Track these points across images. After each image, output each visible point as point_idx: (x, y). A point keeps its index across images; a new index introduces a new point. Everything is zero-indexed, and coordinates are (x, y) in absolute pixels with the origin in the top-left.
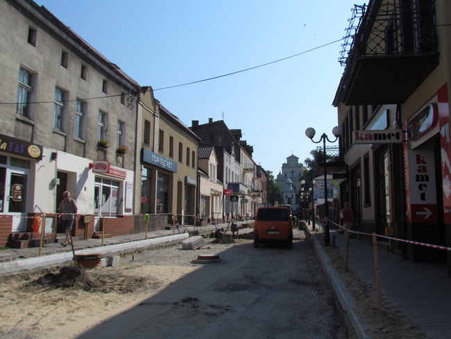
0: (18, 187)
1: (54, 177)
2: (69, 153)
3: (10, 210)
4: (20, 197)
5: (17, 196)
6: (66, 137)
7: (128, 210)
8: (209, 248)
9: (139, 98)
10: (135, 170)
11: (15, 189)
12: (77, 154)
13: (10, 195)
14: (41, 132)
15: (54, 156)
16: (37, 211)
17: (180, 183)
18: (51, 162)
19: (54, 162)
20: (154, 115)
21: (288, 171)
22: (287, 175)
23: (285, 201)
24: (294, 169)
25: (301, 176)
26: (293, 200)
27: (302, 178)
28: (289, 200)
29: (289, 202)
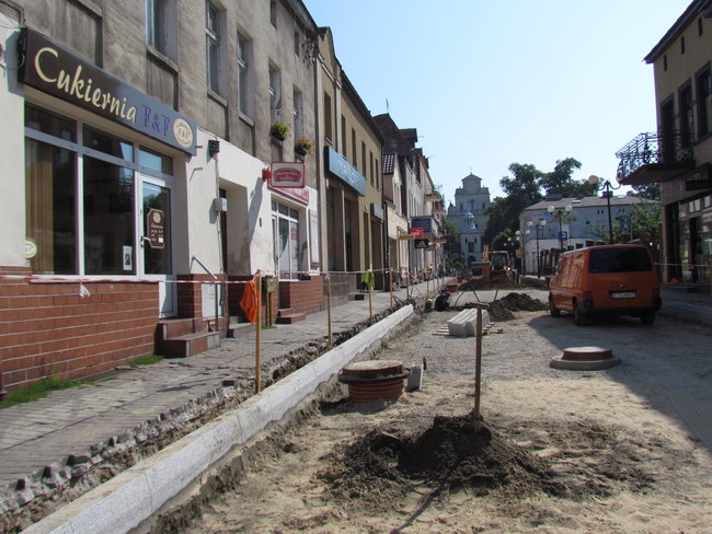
0: (157, 218)
1: (215, 197)
2: (233, 144)
3: (148, 271)
4: (161, 240)
5: (157, 237)
6: (226, 109)
7: (314, 266)
8: (500, 332)
9: (316, 47)
10: (318, 188)
11: (152, 220)
12: (244, 148)
13: (145, 235)
14: (189, 90)
15: (213, 149)
16: (196, 269)
17: (365, 215)
18: (208, 161)
19: (212, 160)
20: (335, 86)
21: (465, 200)
22: (465, 207)
23: (465, 247)
24: (474, 197)
25: (486, 207)
26: (477, 246)
27: (490, 210)
28: (471, 247)
29: (471, 250)
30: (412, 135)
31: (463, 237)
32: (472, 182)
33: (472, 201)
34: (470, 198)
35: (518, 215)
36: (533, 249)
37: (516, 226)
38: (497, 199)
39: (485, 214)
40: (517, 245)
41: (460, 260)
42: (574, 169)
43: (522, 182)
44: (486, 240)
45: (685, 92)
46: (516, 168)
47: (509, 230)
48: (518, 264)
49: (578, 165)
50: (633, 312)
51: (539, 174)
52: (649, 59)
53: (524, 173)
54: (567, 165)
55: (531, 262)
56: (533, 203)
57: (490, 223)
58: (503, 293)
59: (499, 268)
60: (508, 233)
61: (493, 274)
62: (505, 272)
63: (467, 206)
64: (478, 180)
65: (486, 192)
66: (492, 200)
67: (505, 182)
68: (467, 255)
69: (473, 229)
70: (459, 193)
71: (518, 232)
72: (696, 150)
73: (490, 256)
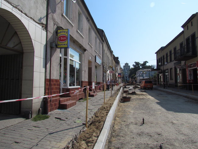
26: (128, 77)
27: (130, 70)
29: (126, 78)
30: (118, 58)
31: (125, 75)
32: (127, 64)
33: (127, 68)
35: (136, 72)
36: (139, 78)
37: (135, 74)
38: (132, 68)
40: (136, 78)
41: (124, 80)
42: (147, 63)
44: (129, 76)
45: (159, 59)
46: (136, 63)
48: (136, 81)
49: (148, 62)
50: (150, 88)
51: (140, 64)
52: (156, 53)
53: (137, 64)
54: (146, 62)
55: (138, 81)
56: (139, 70)
57: (130, 73)
58: (134, 86)
59: (133, 82)
61: (131, 83)
63: (126, 69)
65: (129, 66)
67: (133, 65)
69: (127, 74)
70: (124, 66)
71: (136, 76)
72: (161, 67)
73: (131, 80)
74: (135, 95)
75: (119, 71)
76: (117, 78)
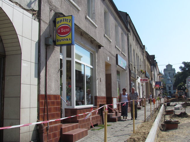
21: (167, 73)
22: (167, 75)
23: (167, 88)
24: (170, 72)
25: (175, 75)
26: (172, 88)
27: (176, 76)
28: (170, 88)
29: (170, 89)
30: (153, 57)
31: (167, 85)
32: (169, 66)
33: (169, 73)
34: (169, 72)
35: (186, 78)
37: (185, 82)
38: (178, 72)
39: (174, 77)
40: (186, 88)
41: (166, 92)
43: (187, 67)
44: (175, 86)
46: (184, 63)
47: (183, 83)
48: (186, 94)
53: (187, 65)
57: (176, 80)
58: (184, 103)
59: (181, 96)
60: (182, 84)
61: (179, 98)
62: (182, 97)
63: (168, 75)
64: (171, 66)
65: (174, 70)
66: (176, 73)
67: (181, 68)
68: (168, 91)
69: (171, 82)
70: (165, 70)
71: (186, 85)
73: (178, 92)
74: (186, 117)
75: (157, 79)
76: (154, 89)
